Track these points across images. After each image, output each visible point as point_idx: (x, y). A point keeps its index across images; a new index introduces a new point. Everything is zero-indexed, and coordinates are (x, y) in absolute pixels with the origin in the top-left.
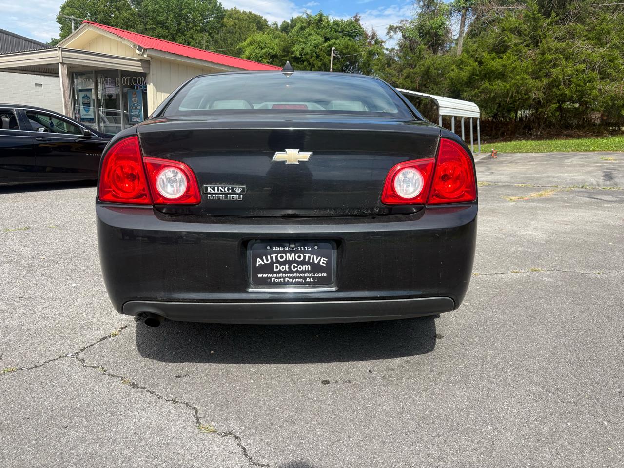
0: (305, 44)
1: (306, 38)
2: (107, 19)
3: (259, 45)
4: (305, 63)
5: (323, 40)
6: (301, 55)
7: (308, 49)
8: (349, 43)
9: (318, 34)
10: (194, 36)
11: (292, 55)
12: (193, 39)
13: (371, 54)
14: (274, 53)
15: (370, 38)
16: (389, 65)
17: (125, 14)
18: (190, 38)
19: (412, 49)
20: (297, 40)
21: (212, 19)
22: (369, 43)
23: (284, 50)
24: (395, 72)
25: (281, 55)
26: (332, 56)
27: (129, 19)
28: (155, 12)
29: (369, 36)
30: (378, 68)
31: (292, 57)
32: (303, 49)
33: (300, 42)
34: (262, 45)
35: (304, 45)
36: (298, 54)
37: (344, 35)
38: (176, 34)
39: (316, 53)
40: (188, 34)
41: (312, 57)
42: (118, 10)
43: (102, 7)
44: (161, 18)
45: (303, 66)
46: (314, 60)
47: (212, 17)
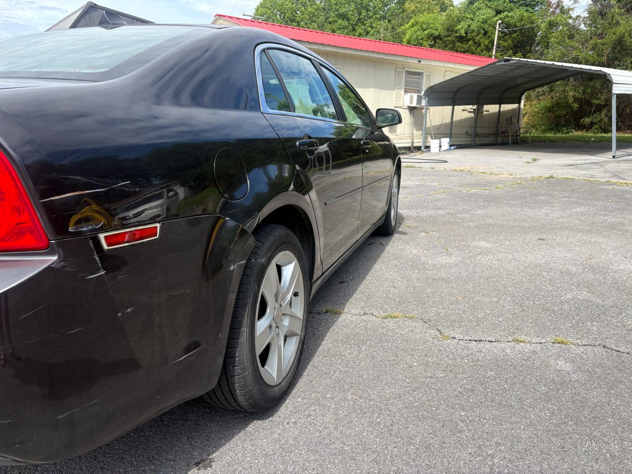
0: (473, 20)
1: (474, 14)
2: (294, 16)
3: (421, 27)
4: (471, 42)
5: (494, 14)
6: (466, 33)
7: (474, 26)
8: (525, 14)
9: (489, 7)
10: (374, 25)
11: (456, 35)
12: (372, 28)
13: (552, 25)
14: (437, 33)
15: (554, 6)
16: (571, 37)
17: (310, 9)
18: (369, 27)
19: (602, 14)
20: (464, 17)
21: (394, 5)
22: (553, 12)
23: (448, 30)
24: (577, 45)
25: (444, 35)
26: (497, 31)
27: (313, 14)
28: (338, 4)
29: (553, 4)
30: (558, 41)
31: (456, 37)
32: (469, 26)
33: (467, 18)
34: (424, 26)
35: (471, 22)
36: (463, 32)
37: (520, 6)
38: (356, 25)
39: (484, 30)
40: (368, 23)
41: (478, 34)
42: (304, 6)
43: (290, 5)
44: (342, 10)
45: (468, 45)
46: (481, 38)
47: (393, 3)
